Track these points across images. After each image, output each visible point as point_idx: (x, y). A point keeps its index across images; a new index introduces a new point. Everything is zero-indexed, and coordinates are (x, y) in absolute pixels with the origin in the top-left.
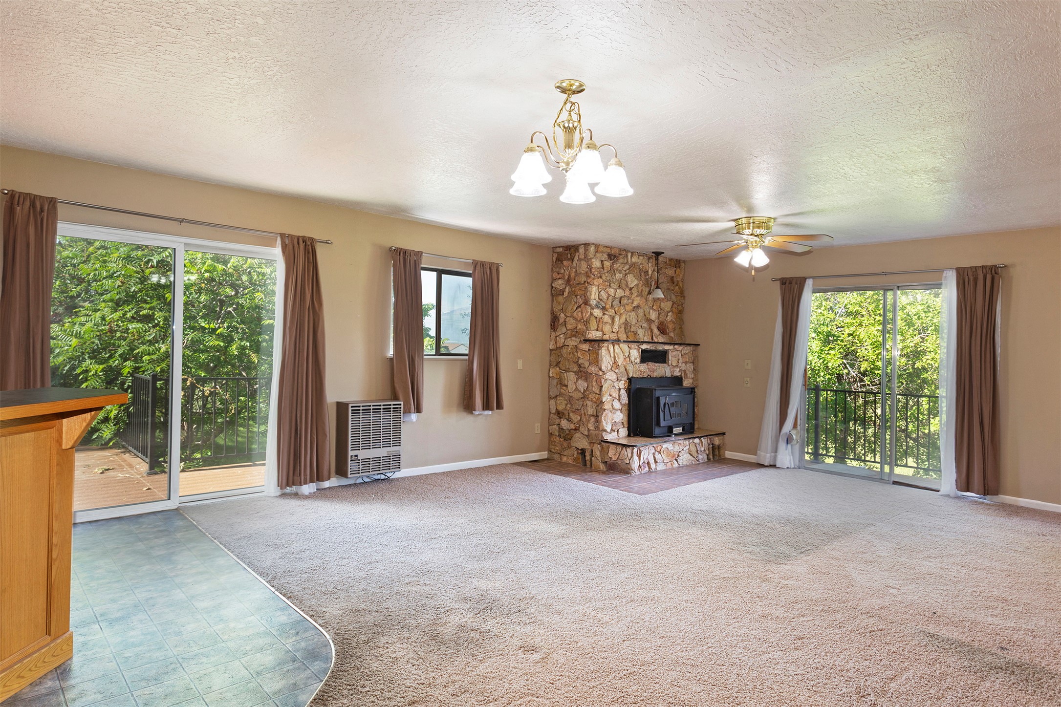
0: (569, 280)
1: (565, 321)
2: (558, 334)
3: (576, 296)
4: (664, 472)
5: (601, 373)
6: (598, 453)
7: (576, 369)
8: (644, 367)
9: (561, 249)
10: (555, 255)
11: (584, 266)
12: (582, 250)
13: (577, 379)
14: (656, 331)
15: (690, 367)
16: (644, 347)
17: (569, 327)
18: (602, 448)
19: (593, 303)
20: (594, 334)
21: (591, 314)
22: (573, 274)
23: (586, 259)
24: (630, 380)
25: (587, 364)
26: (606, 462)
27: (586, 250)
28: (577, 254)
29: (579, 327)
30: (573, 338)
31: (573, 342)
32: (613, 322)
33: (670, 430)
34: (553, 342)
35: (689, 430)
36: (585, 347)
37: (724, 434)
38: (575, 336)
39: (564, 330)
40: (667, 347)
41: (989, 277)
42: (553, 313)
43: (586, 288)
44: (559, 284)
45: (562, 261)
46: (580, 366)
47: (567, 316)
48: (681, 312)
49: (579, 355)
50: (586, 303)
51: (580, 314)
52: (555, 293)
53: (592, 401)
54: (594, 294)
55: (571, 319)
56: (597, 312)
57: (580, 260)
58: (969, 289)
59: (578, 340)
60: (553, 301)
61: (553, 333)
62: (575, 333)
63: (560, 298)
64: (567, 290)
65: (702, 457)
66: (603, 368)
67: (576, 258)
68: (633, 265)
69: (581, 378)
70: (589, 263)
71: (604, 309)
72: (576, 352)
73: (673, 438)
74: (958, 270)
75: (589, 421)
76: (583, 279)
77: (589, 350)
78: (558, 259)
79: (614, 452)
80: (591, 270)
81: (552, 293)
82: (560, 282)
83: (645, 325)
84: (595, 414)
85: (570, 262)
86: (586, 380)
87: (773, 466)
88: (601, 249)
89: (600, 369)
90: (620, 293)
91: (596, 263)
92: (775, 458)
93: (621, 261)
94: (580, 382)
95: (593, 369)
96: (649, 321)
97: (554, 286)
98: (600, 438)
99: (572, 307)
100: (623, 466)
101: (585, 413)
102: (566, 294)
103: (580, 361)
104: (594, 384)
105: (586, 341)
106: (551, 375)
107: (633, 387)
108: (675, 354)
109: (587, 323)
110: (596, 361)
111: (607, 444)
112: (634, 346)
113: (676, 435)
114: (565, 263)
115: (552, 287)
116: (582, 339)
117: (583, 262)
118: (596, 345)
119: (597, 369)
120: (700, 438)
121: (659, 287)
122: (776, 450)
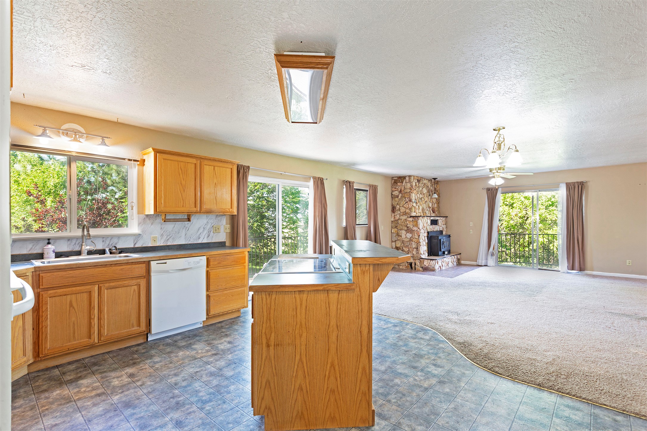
0: (400, 192)
1: (399, 209)
2: (395, 214)
3: (405, 198)
4: (445, 270)
5: (419, 230)
6: (419, 264)
7: (406, 229)
8: (431, 227)
9: (396, 178)
10: (393, 181)
11: (409, 185)
12: (407, 178)
13: (406, 233)
14: (432, 212)
15: (445, 226)
16: (432, 218)
17: (402, 211)
18: (421, 261)
19: (413, 200)
20: (414, 214)
21: (413, 205)
22: (403, 189)
23: (410, 182)
24: (428, 232)
25: (411, 227)
26: (422, 267)
27: (410, 179)
28: (405, 180)
29: (407, 211)
30: (404, 216)
31: (404, 217)
32: (419, 208)
33: (444, 253)
34: (393, 218)
35: (449, 252)
36: (411, 219)
37: (461, 254)
38: (405, 215)
39: (399, 212)
40: (438, 218)
41: (580, 186)
42: (392, 205)
43: (410, 194)
44: (396, 193)
45: (397, 183)
46: (408, 227)
47: (400, 207)
48: (439, 203)
49: (407, 223)
50: (410, 201)
51: (407, 205)
52: (393, 197)
53: (415, 242)
54: (413, 196)
55: (403, 208)
56: (414, 205)
57: (406, 182)
58: (572, 192)
59: (407, 217)
60: (392, 200)
61: (393, 214)
62: (405, 213)
63: (397, 199)
64: (400, 195)
65: (455, 264)
66: (420, 228)
67: (404, 182)
68: (425, 184)
69: (408, 233)
70: (411, 184)
71: (417, 203)
72: (406, 221)
73: (445, 256)
74: (566, 183)
75: (413, 251)
76: (409, 191)
77: (413, 220)
78: (395, 182)
79: (427, 263)
80: (412, 187)
81: (392, 197)
82: (396, 192)
83: (428, 209)
84: (416, 247)
85: (401, 184)
86: (411, 233)
87: (487, 266)
88: (415, 178)
89: (419, 228)
90: (421, 196)
91: (414, 184)
92: (487, 262)
93: (421, 182)
94: (408, 234)
95: (415, 228)
96: (430, 207)
97: (393, 193)
98: (419, 257)
99: (403, 203)
100: (431, 268)
101: (411, 247)
102: (400, 197)
103: (408, 226)
104: (416, 235)
105: (411, 217)
106: (392, 232)
107: (430, 235)
108: (441, 221)
109: (410, 209)
110: (417, 225)
111: (423, 260)
112: (428, 218)
113: (446, 255)
114: (399, 184)
115: (392, 194)
116: (409, 216)
117: (408, 184)
118: (416, 218)
119: (417, 228)
120: (454, 256)
121: (435, 193)
122: (487, 259)
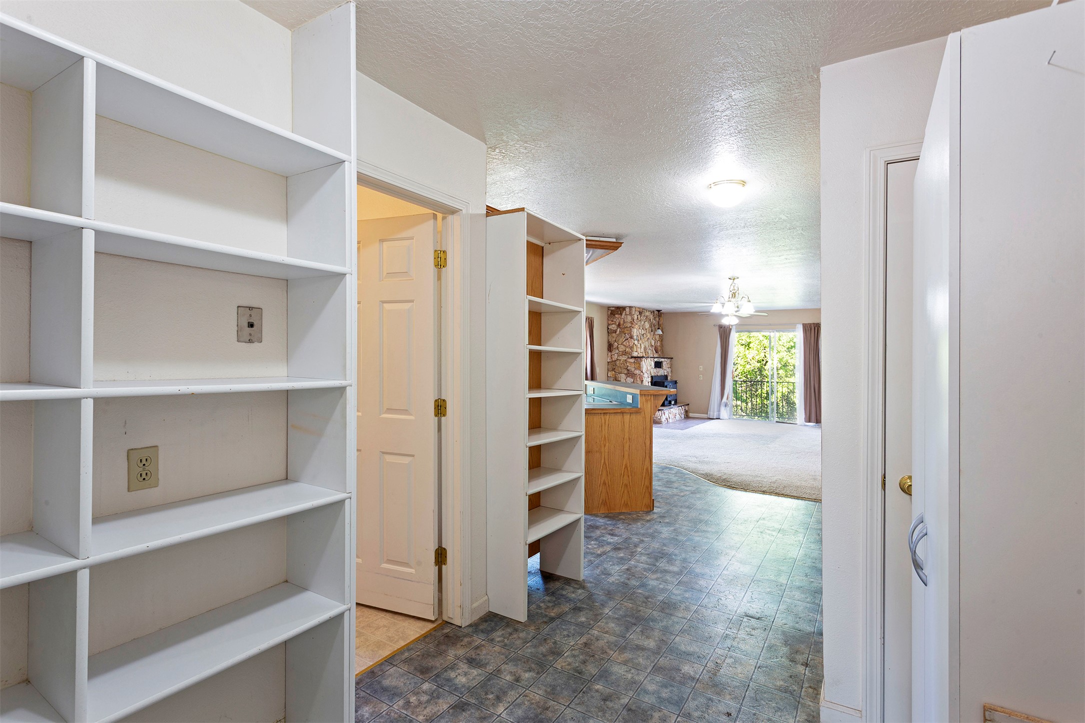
0: (619, 325)
1: (617, 347)
2: (613, 353)
3: (625, 334)
4: (672, 423)
5: (642, 374)
7: (626, 372)
8: (655, 370)
9: (614, 309)
10: (610, 312)
11: (629, 318)
12: (627, 310)
13: (627, 378)
14: (654, 352)
15: (669, 370)
16: (656, 360)
17: (620, 350)
19: (635, 337)
20: (635, 354)
21: (634, 343)
22: (622, 322)
23: (630, 314)
24: (652, 377)
25: (633, 369)
27: (630, 310)
28: (624, 312)
29: (627, 350)
30: (624, 356)
31: (623, 358)
32: (641, 347)
33: (670, 402)
34: (609, 358)
35: (676, 403)
36: (632, 360)
37: (688, 404)
38: (625, 355)
39: (617, 351)
40: (662, 360)
41: (816, 328)
42: (609, 342)
43: (631, 330)
44: (613, 327)
45: (614, 315)
46: (628, 370)
47: (619, 344)
48: (662, 341)
49: (628, 365)
50: (631, 337)
51: (628, 343)
52: (609, 332)
54: (635, 332)
55: (622, 346)
56: (636, 342)
57: (626, 314)
58: (808, 333)
59: (627, 357)
60: (609, 335)
61: (610, 354)
62: (625, 353)
63: (614, 334)
64: (618, 330)
65: (683, 416)
66: (644, 372)
67: (624, 314)
68: (647, 317)
69: (629, 377)
70: (633, 316)
71: (638, 341)
72: (626, 363)
73: (672, 406)
74: (803, 324)
76: (629, 325)
77: (634, 362)
78: (611, 314)
80: (633, 320)
82: (613, 326)
83: (651, 348)
85: (620, 316)
86: (632, 378)
87: (719, 419)
88: (637, 309)
89: (642, 372)
90: (643, 332)
91: (636, 317)
92: (719, 415)
93: (643, 315)
94: (628, 378)
95: (637, 372)
96: (652, 346)
97: (609, 327)
99: (622, 340)
100: (657, 420)
102: (618, 332)
103: (628, 368)
104: (638, 379)
105: (632, 357)
106: (609, 376)
107: (654, 380)
108: (666, 363)
109: (632, 348)
110: (639, 368)
112: (652, 359)
113: (673, 405)
114: (617, 316)
115: (608, 328)
116: (630, 356)
117: (628, 316)
118: (639, 360)
119: (640, 372)
120: (681, 406)
121: (659, 329)
122: (719, 411)
